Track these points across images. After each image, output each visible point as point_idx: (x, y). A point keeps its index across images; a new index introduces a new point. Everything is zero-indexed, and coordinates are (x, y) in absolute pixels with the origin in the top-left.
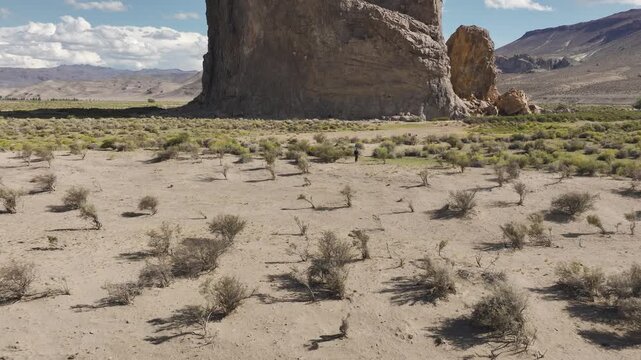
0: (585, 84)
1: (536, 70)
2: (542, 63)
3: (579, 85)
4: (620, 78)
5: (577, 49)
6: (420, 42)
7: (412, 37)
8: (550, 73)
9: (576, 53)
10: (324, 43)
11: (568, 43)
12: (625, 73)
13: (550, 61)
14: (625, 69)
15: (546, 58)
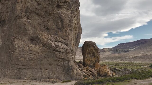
0: (134, 56)
1: (121, 53)
2: (123, 51)
3: (132, 57)
4: (142, 55)
5: (130, 48)
6: (59, 46)
7: (55, 44)
8: (125, 53)
9: (130, 49)
10: (19, 47)
11: (128, 46)
12: (143, 54)
13: (125, 51)
14: (143, 53)
15: (123, 50)
